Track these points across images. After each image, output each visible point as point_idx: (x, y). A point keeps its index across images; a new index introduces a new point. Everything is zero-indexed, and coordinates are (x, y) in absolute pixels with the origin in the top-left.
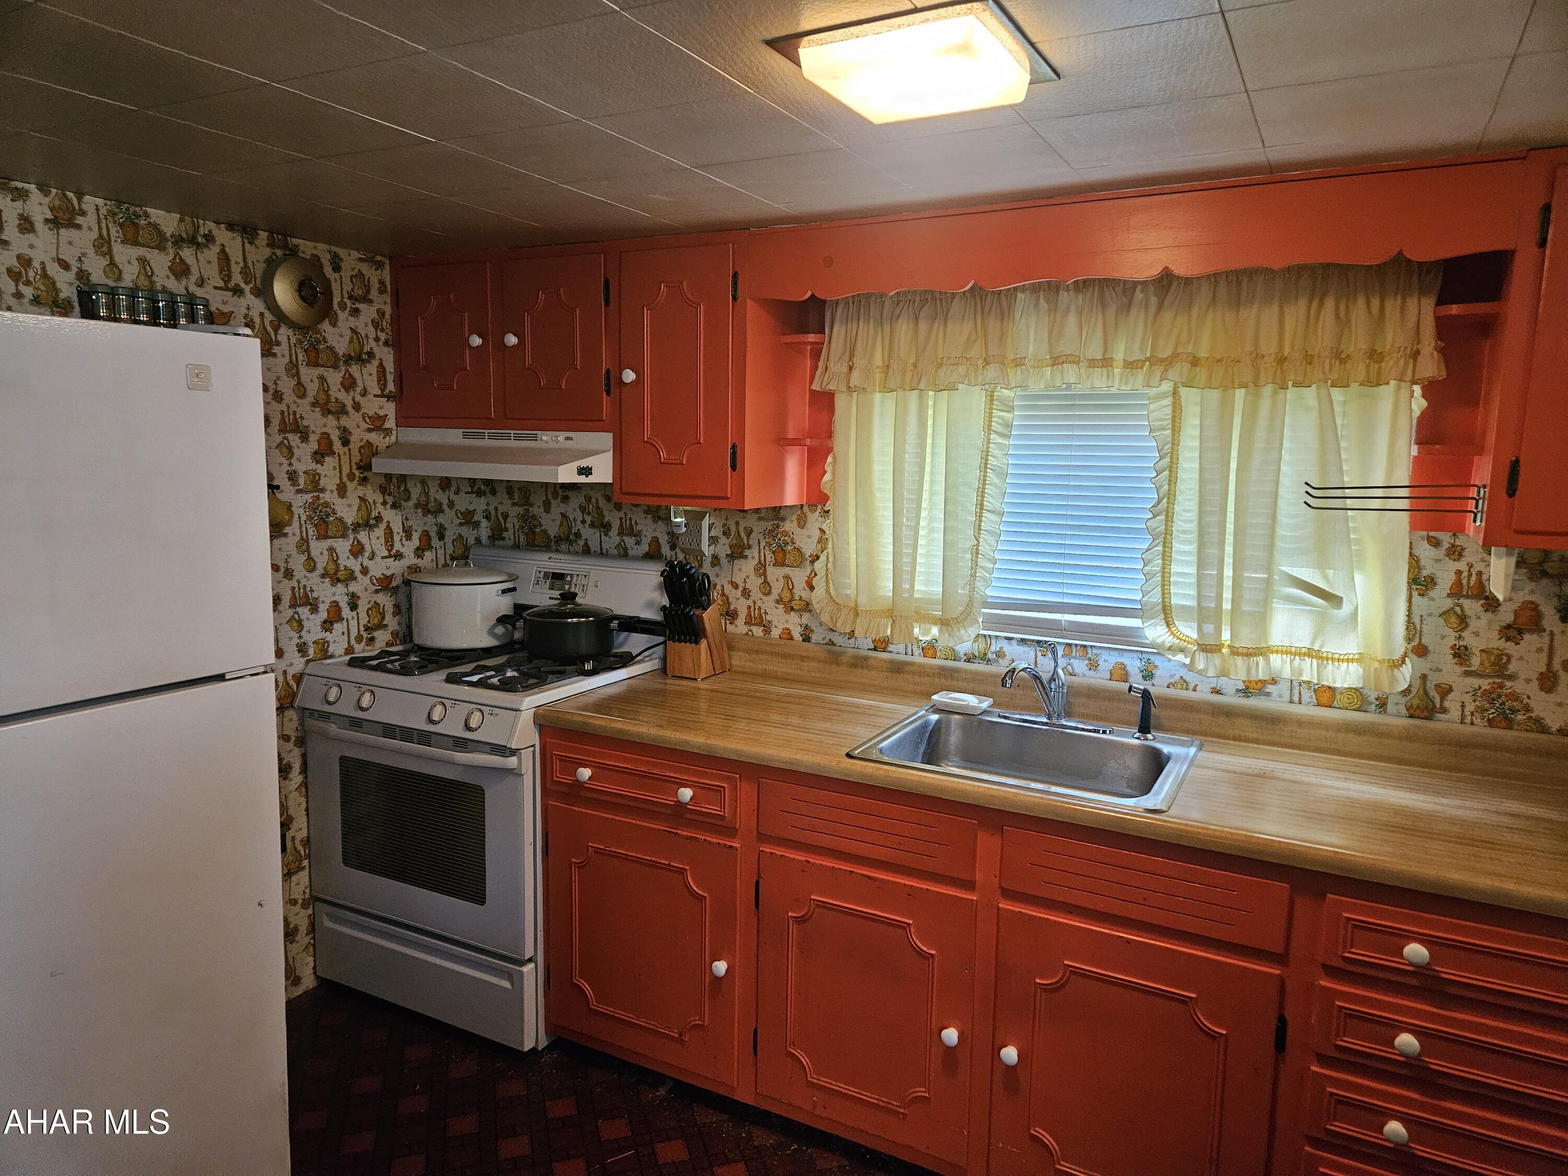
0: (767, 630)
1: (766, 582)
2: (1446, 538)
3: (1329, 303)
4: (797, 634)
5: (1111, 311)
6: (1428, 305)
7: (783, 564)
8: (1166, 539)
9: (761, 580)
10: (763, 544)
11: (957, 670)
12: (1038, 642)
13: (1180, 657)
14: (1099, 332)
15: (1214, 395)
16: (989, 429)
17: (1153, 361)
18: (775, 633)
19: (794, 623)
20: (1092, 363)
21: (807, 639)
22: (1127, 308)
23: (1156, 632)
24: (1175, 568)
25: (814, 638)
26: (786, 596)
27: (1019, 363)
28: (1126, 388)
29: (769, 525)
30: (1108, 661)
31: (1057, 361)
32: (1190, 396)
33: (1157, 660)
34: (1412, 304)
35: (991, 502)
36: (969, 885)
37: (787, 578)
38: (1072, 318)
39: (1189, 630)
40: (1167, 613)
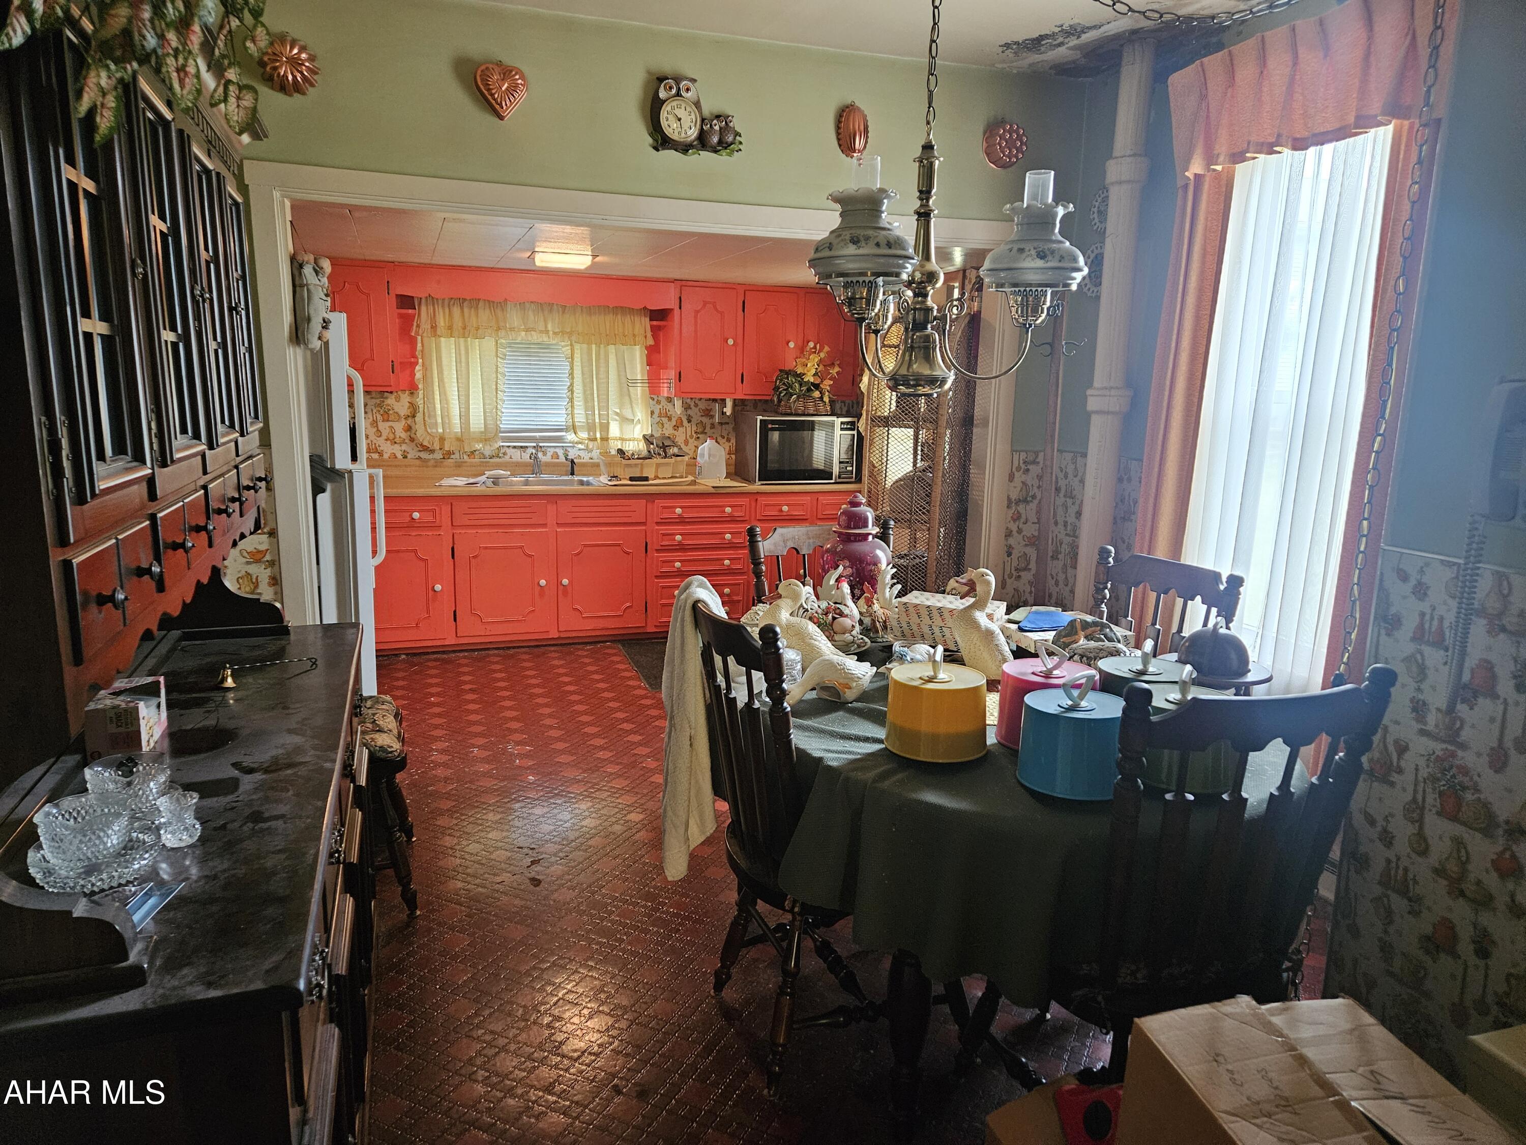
0: (381, 454)
1: (378, 430)
2: (655, 397)
3: (619, 317)
4: (400, 456)
5: (546, 312)
6: (648, 319)
7: (388, 421)
8: (571, 400)
9: (375, 430)
10: (375, 411)
11: (488, 462)
12: (522, 447)
13: (580, 446)
14: (542, 319)
15: (585, 346)
16: (497, 356)
17: (563, 332)
18: (386, 456)
19: (398, 450)
20: (541, 332)
21: (405, 457)
22: (551, 311)
23: (570, 437)
24: (576, 411)
25: (409, 456)
26: (391, 436)
27: (512, 329)
28: (554, 342)
29: (378, 401)
30: (550, 452)
31: (527, 330)
32: (577, 347)
33: (569, 449)
34: (643, 318)
35: (500, 387)
36: (544, 525)
37: (391, 427)
38: (530, 313)
39: (584, 435)
40: (574, 429)
